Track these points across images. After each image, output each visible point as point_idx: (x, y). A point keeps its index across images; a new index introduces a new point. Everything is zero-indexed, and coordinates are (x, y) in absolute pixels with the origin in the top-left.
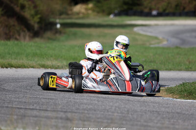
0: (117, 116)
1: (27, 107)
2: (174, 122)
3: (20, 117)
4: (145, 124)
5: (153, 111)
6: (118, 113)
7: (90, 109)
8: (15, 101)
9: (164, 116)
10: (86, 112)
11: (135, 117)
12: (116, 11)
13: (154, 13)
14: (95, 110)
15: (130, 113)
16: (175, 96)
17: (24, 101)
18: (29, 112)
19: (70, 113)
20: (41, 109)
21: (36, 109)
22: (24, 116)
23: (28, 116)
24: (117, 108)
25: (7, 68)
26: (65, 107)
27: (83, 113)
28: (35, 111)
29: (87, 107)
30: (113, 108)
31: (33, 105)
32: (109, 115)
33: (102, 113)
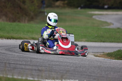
0: (73, 69)
1: (18, 63)
2: (108, 73)
3: (12, 69)
4: (90, 74)
5: (96, 67)
6: (74, 67)
7: (56, 65)
8: (11, 59)
9: (103, 70)
10: (54, 66)
11: (84, 70)
12: (82, 6)
13: (106, 7)
14: (60, 66)
15: (81, 68)
16: (112, 58)
17: (16, 59)
18: (18, 66)
19: (44, 67)
20: (27, 64)
21: (23, 64)
22: (15, 68)
23: (17, 68)
24: (74, 65)
25: (10, 39)
26: (41, 64)
27: (52, 67)
28: (22, 65)
29: (55, 64)
30: (72, 64)
31: (22, 62)
32: (68, 68)
33: (64, 67)
